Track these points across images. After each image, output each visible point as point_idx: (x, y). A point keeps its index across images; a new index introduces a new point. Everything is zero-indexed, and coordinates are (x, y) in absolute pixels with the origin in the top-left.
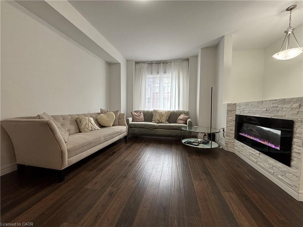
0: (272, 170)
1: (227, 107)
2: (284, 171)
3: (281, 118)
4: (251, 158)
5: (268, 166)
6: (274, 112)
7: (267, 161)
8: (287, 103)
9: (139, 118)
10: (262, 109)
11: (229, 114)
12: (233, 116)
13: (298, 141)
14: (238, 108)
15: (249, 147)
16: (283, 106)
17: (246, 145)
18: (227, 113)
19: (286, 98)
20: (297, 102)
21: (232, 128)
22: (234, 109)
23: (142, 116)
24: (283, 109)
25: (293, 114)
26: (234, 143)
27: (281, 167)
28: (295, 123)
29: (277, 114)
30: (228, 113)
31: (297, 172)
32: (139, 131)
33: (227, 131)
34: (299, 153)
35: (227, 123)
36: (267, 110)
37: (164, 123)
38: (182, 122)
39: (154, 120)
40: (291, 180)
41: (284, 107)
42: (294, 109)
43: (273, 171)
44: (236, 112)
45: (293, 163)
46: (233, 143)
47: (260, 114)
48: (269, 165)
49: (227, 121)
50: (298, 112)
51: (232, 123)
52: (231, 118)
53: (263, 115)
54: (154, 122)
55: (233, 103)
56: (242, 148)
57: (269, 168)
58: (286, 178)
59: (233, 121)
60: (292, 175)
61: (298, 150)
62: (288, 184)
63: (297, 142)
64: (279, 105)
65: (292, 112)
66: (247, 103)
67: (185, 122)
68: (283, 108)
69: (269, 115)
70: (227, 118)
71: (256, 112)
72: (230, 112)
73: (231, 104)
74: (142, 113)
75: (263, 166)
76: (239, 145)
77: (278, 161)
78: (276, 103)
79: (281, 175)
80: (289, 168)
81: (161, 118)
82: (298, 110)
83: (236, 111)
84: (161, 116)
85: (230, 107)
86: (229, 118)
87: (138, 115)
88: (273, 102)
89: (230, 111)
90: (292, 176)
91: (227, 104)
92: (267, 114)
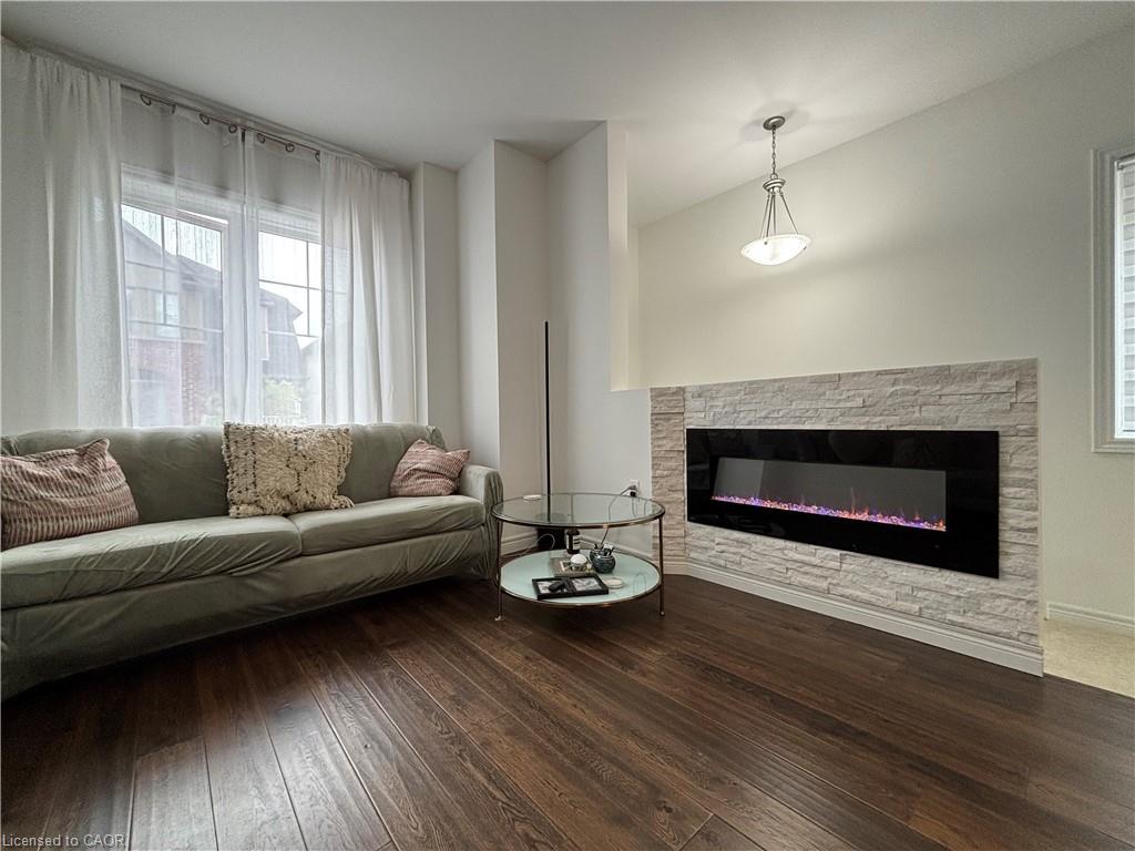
0: (913, 602)
1: (650, 404)
2: (971, 596)
3: (939, 428)
4: (797, 579)
5: (893, 594)
6: (902, 411)
7: (883, 575)
8: (962, 381)
9: (82, 501)
10: (840, 401)
11: (659, 428)
12: (676, 436)
13: (1023, 493)
14: (692, 404)
15: (780, 543)
16: (942, 388)
17: (758, 538)
18: (654, 425)
19: (954, 363)
20: (1004, 374)
21: (674, 481)
22: (676, 410)
23: (113, 483)
24: (943, 398)
25: (991, 411)
26: (688, 539)
27: (954, 585)
28: (1002, 439)
29: (917, 415)
30: (657, 425)
31: (1030, 589)
32: (121, 616)
33: (659, 495)
34: (1034, 530)
35: (653, 465)
36: (867, 404)
37: (327, 508)
38: (436, 483)
39: (249, 495)
40: (1006, 619)
41: (946, 391)
42: (993, 396)
43: (916, 607)
44: (687, 421)
45: (1006, 564)
46: (682, 540)
47: (832, 420)
48: (892, 589)
49: (653, 458)
50: (1011, 404)
51: (673, 464)
52: (668, 444)
53: (847, 422)
54: (251, 509)
55: (674, 385)
56: (742, 551)
57: (897, 599)
58: (981, 617)
59: (675, 454)
60: (1008, 600)
61: (1027, 520)
62: (996, 634)
63: (1018, 496)
64: (922, 388)
65: (986, 407)
66: (751, 383)
67: (451, 483)
68: (940, 396)
69: (880, 422)
70: (654, 446)
71: (807, 414)
72: (664, 419)
73: (665, 389)
74: (110, 460)
75: (866, 596)
76: (717, 540)
77: (937, 570)
78: (906, 381)
79: (956, 612)
80: (993, 582)
81: (304, 476)
82: (1013, 400)
83: (687, 415)
84: (300, 463)
85: (662, 401)
86: (659, 446)
87: (73, 475)
88: (893, 376)
89: (666, 416)
90: (1009, 604)
91: (652, 389)
92: (867, 419)
